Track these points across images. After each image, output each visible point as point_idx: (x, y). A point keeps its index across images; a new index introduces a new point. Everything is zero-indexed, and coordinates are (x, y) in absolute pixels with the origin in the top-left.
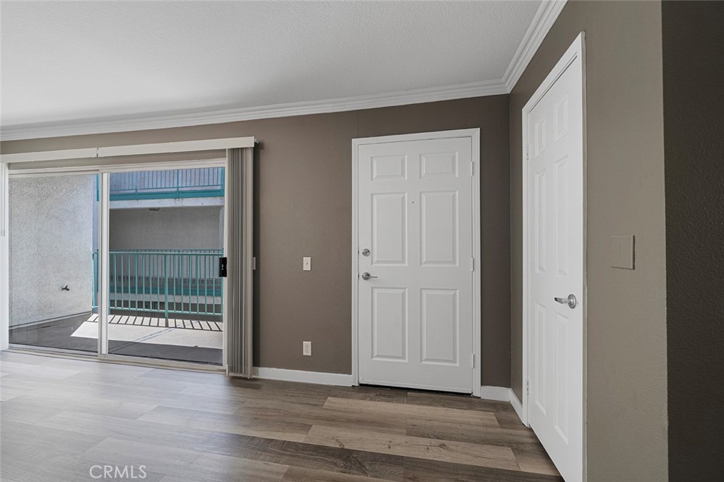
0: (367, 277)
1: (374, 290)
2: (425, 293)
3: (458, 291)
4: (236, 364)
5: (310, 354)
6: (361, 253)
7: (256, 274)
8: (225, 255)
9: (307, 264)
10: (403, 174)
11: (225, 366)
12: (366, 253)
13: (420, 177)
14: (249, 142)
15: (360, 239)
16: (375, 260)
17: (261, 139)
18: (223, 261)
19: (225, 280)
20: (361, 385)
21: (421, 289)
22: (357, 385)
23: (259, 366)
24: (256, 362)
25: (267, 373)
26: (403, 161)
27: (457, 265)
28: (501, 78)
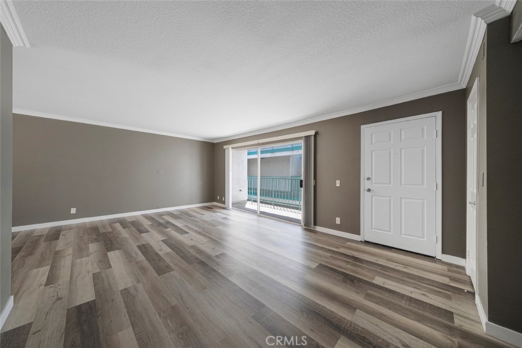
0: (369, 190)
1: (373, 197)
2: (403, 200)
3: (425, 201)
4: (307, 223)
5: (339, 223)
6: (365, 179)
7: (315, 187)
8: (302, 179)
9: (338, 184)
10: (390, 140)
11: (303, 224)
12: (369, 179)
13: (401, 141)
14: (312, 133)
15: (365, 172)
16: (373, 182)
17: (317, 130)
18: (301, 181)
19: (302, 189)
20: (366, 241)
21: (401, 198)
22: (363, 241)
23: (316, 225)
24: (315, 224)
25: (319, 229)
26: (390, 134)
27: (425, 186)
28: (457, 81)
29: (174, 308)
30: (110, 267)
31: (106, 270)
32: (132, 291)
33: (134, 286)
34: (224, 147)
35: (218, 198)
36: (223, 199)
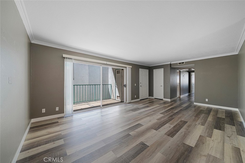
6: (140, 83)
9: (135, 85)
22: (140, 100)
27: (147, 84)
29: (195, 117)
30: (200, 136)
31: (204, 136)
32: (201, 124)
33: (198, 124)
34: (64, 56)
35: (44, 111)
36: (57, 109)
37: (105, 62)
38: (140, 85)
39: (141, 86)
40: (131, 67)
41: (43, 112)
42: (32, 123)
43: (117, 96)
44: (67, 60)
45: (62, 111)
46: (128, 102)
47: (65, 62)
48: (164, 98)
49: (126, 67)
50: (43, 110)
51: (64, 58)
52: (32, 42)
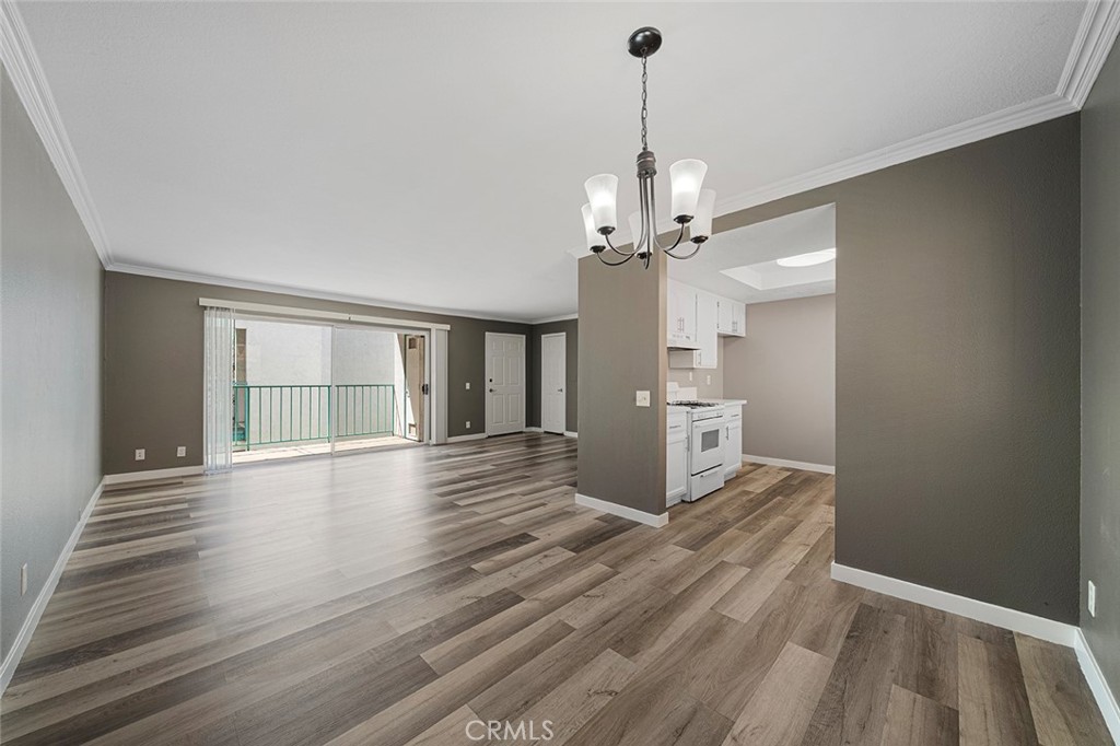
1: (494, 396)
5: (469, 427)
6: (489, 381)
9: (468, 386)
16: (494, 384)
20: (489, 436)
34: (203, 302)
35: (140, 455)
36: (182, 452)
37: (345, 316)
38: (488, 386)
39: (491, 391)
40: (448, 327)
41: (137, 458)
42: (106, 486)
43: (410, 425)
44: (213, 312)
45: (196, 457)
46: (434, 441)
47: (207, 320)
48: (567, 430)
49: (429, 330)
50: (137, 451)
51: (205, 308)
52: (107, 269)
